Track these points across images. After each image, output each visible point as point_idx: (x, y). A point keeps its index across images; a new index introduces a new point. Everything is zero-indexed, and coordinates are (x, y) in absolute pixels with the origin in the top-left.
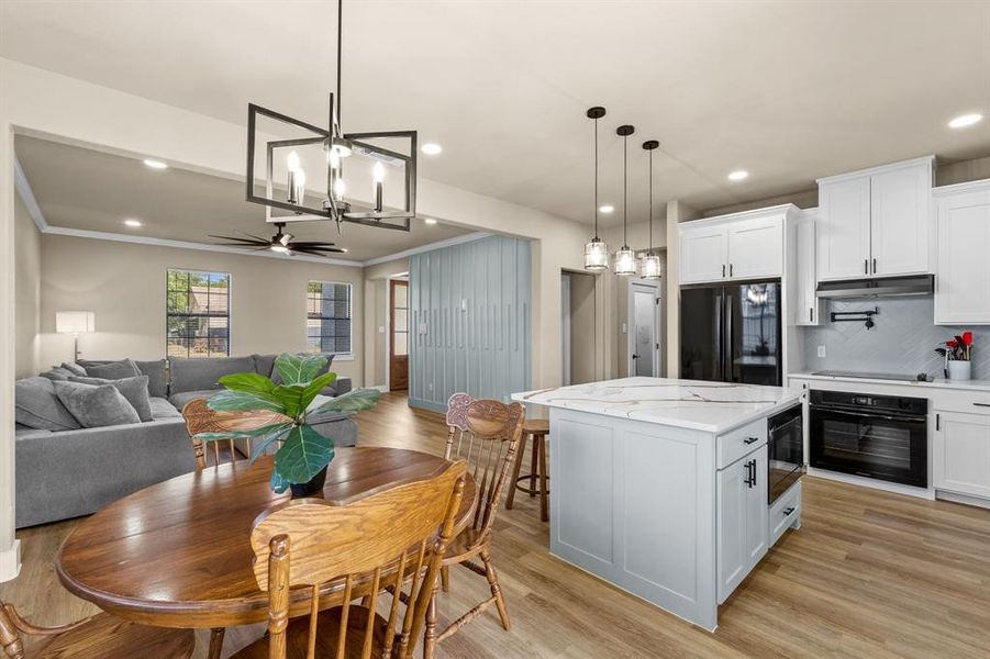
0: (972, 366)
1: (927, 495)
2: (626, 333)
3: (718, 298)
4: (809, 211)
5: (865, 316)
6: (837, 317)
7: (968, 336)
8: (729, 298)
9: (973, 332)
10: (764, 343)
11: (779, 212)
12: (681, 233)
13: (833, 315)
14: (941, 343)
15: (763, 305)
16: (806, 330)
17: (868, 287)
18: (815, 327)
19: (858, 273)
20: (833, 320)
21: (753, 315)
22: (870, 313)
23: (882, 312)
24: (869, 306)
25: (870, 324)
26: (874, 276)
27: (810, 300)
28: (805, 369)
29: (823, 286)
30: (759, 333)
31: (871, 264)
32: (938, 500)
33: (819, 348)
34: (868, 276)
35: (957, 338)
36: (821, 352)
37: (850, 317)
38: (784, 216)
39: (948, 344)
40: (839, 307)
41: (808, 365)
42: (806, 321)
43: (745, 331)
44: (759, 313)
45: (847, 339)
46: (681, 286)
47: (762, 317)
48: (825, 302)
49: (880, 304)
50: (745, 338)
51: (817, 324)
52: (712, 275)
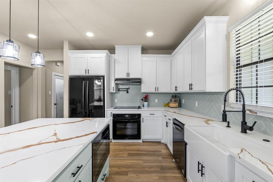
0: (148, 103)
1: (140, 141)
2: (51, 95)
3: (84, 82)
4: (113, 55)
5: (126, 90)
6: (120, 90)
7: (147, 95)
8: (88, 82)
9: (149, 95)
10: (100, 97)
11: (104, 53)
12: (70, 54)
13: (119, 89)
14: (142, 97)
15: (100, 86)
16: (112, 94)
17: (127, 81)
18: (114, 93)
19: (125, 76)
20: (119, 91)
21: (97, 88)
22: (128, 89)
23: (130, 88)
24: (127, 87)
25: (128, 92)
26: (129, 78)
27: (113, 84)
28: (112, 106)
29: (116, 80)
30: (99, 94)
31: (128, 74)
32: (143, 142)
33: (115, 99)
34: (127, 78)
35: (146, 96)
36: (116, 100)
37: (123, 90)
38: (105, 55)
39: (144, 98)
40: (120, 87)
41: (112, 105)
42: (112, 91)
43: (95, 94)
44: (99, 88)
45: (122, 96)
46: (70, 76)
47: (100, 89)
48: (117, 85)
49: (130, 86)
50: (95, 96)
51: (115, 92)
52: (81, 73)
